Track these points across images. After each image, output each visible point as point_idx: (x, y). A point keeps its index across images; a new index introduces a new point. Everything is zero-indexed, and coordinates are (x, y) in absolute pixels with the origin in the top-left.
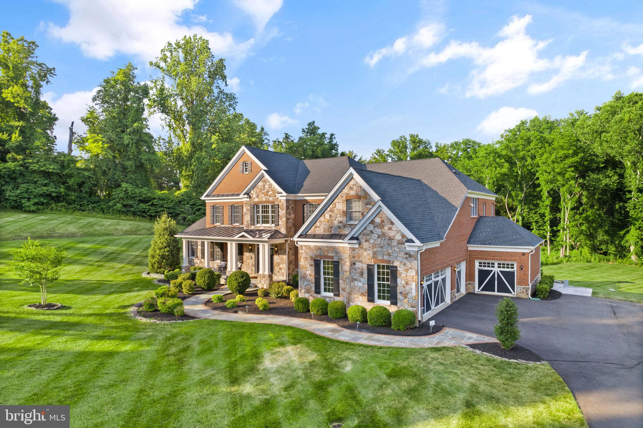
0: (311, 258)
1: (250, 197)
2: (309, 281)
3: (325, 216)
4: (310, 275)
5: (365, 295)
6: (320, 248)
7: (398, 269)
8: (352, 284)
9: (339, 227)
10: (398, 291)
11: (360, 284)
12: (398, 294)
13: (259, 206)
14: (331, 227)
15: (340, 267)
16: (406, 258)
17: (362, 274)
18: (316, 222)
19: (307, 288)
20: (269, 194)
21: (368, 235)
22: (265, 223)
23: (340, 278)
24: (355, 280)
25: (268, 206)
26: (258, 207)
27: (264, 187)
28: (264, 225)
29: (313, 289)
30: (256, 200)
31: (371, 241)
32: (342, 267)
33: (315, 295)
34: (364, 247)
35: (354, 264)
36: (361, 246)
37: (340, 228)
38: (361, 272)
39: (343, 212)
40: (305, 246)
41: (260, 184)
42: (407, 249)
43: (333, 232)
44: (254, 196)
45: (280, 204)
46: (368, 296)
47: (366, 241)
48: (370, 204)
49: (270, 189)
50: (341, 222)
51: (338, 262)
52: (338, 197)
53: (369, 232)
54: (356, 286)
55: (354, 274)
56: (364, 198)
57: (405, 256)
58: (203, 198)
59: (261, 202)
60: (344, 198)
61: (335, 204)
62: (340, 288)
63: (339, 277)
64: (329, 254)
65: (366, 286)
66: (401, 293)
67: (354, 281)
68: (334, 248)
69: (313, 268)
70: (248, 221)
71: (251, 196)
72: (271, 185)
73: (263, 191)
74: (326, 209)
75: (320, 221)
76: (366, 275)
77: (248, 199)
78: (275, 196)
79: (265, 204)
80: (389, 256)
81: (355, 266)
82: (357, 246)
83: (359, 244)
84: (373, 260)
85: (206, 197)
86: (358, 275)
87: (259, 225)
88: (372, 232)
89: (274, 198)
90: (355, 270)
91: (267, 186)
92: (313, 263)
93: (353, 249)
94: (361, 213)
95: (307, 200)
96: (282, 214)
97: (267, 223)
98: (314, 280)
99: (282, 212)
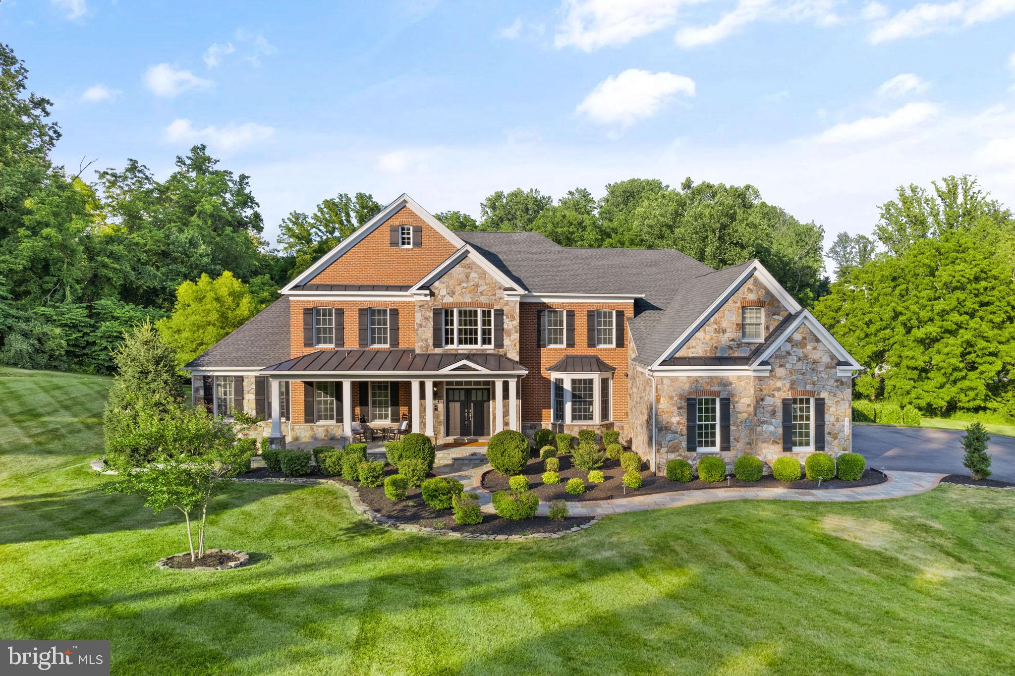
0: (681, 397)
1: (432, 294)
2: (676, 433)
3: (704, 330)
4: (679, 423)
5: (778, 443)
6: (697, 380)
7: (826, 401)
8: (759, 429)
9: (730, 348)
10: (826, 432)
11: (772, 428)
12: (826, 435)
13: (452, 312)
14: (716, 348)
15: (732, 407)
16: (837, 387)
17: (773, 413)
18: (689, 340)
19: (673, 444)
20: (480, 289)
21: (782, 357)
22: (466, 344)
23: (731, 423)
24: (763, 422)
25: (476, 311)
26: (448, 313)
27: (467, 277)
28: (463, 346)
29: (684, 444)
30: (448, 300)
31: (788, 366)
32: (734, 406)
33: (687, 453)
34: (778, 375)
35: (762, 400)
36: (773, 373)
37: (732, 348)
38: (772, 410)
39: (737, 324)
40: (669, 378)
41: (458, 269)
42: (839, 375)
43: (718, 355)
44: (443, 292)
45: (505, 309)
46: (784, 443)
47: (781, 366)
48: (779, 315)
49: (481, 282)
50: (733, 340)
51: (729, 399)
52: (729, 302)
53: (784, 353)
54: (766, 432)
55: (761, 415)
56: (769, 304)
57: (835, 384)
58: (285, 290)
59: (457, 305)
60: (739, 304)
61: (724, 313)
62: (732, 438)
63: (729, 420)
64: (712, 389)
65: (780, 430)
66: (829, 433)
67: (761, 425)
68: (722, 378)
69: (684, 412)
70: (426, 339)
71: (436, 292)
72: (483, 274)
73: (464, 285)
74: (708, 320)
75: (697, 338)
76: (780, 414)
77: (428, 298)
78: (495, 295)
79: (468, 308)
80: (814, 385)
81: (764, 403)
82: (767, 374)
83: (771, 371)
84: (790, 393)
85: (293, 289)
86: (768, 415)
87: (450, 347)
88: (788, 353)
89: (493, 298)
90: (763, 408)
91: (473, 275)
92: (684, 404)
93: (760, 379)
94: (763, 327)
95: (544, 303)
96: (511, 327)
97: (471, 343)
98: (685, 431)
99: (510, 323)
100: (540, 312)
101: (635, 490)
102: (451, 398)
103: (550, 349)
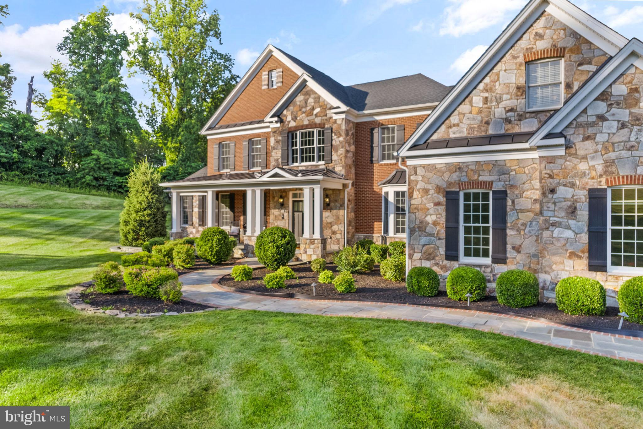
0: (439, 189)
1: (281, 121)
2: (432, 235)
3: (471, 102)
4: (435, 223)
5: (580, 257)
6: (459, 168)
8: (546, 234)
9: (508, 121)
11: (569, 234)
13: (296, 134)
14: (487, 123)
15: (509, 202)
17: (572, 211)
18: (449, 116)
19: (427, 250)
20: (315, 112)
21: (593, 124)
22: (306, 161)
23: (509, 225)
24: (554, 225)
25: (313, 132)
26: (294, 136)
27: (306, 103)
28: (304, 164)
29: (442, 251)
30: (293, 124)
31: (600, 138)
32: (513, 202)
33: (446, 262)
34: (581, 153)
35: (553, 191)
36: (573, 151)
37: (510, 122)
38: (570, 207)
39: (518, 88)
40: (423, 166)
41: (300, 98)
43: (491, 132)
44: (289, 118)
45: (334, 127)
46: (591, 257)
47: (587, 138)
48: (590, 63)
49: (317, 105)
50: (512, 110)
51: (505, 192)
52: (504, 59)
53: (594, 118)
54: (558, 239)
55: (550, 214)
56: (572, 51)
58: (203, 132)
59: (300, 127)
60: (521, 59)
61: (498, 75)
62: (509, 247)
63: (505, 222)
64: (481, 179)
65: (585, 238)
67: (551, 228)
68: (495, 164)
69: (442, 209)
70: (277, 160)
71: (284, 118)
72: (318, 98)
73: (304, 110)
74: (475, 88)
75: (460, 113)
76: (584, 213)
77: (278, 125)
78: (326, 115)
79: (307, 130)
81: (555, 196)
82: (561, 152)
83: (568, 147)
84: (603, 180)
85: (208, 130)
86: (563, 214)
87: (295, 164)
88: (602, 118)
89: (324, 118)
90: (555, 203)
91: (311, 100)
92: (443, 199)
93: (551, 160)
94: (562, 86)
95: (377, 121)
96: (338, 143)
97: (310, 161)
98: (443, 234)
99: (337, 140)
100: (373, 129)
101: (341, 294)
102: (296, 209)
103: (382, 165)
